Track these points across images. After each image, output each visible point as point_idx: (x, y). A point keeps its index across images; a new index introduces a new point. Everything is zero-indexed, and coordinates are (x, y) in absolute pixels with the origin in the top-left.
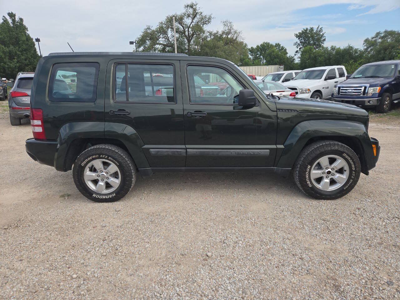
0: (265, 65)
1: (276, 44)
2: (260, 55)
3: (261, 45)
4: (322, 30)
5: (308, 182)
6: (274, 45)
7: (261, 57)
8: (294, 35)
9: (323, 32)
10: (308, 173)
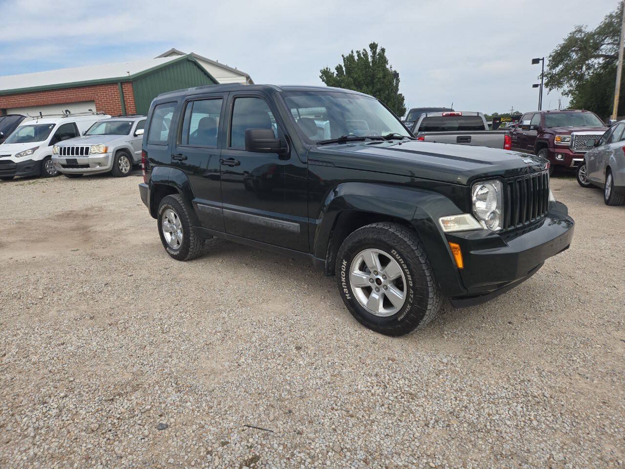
5: (344, 290)
10: (344, 272)
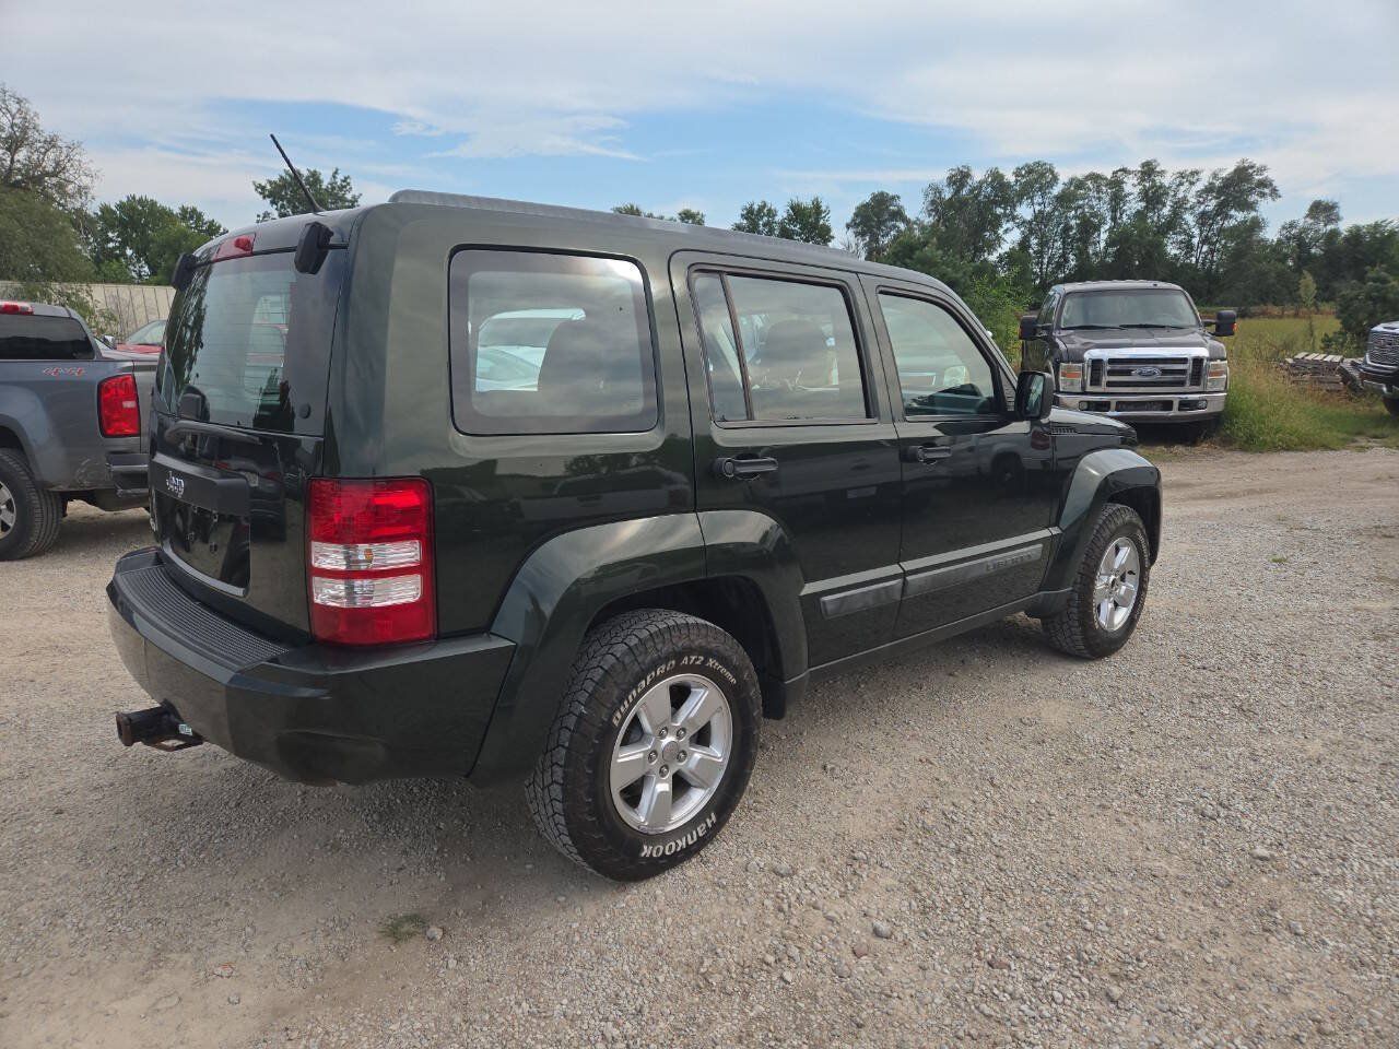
0: (148, 283)
1: (184, 210)
2: (123, 245)
3: (121, 206)
4: (348, 184)
6: (176, 211)
7: (129, 252)
8: (253, 187)
9: (355, 192)
